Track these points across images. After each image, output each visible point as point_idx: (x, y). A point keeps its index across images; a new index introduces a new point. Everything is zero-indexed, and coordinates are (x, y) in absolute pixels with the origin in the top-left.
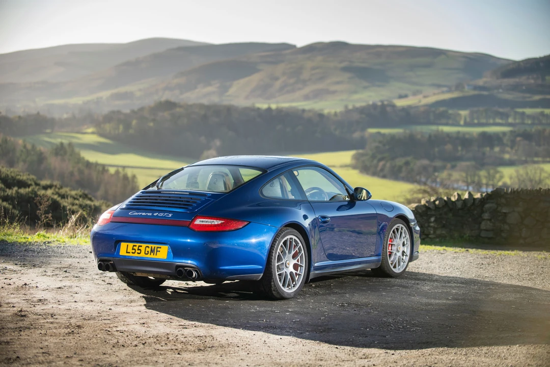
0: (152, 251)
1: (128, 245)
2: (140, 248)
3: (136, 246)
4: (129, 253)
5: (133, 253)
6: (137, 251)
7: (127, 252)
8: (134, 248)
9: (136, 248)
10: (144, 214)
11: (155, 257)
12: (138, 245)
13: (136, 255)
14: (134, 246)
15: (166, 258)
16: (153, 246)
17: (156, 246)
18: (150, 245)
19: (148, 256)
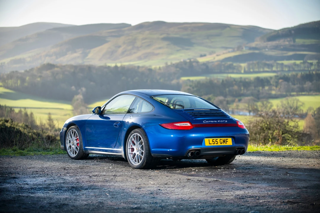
1: (209, 140)
10: (212, 122)
19: (223, 144)
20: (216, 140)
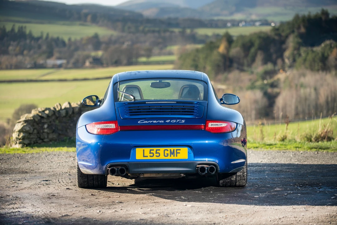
0: (172, 153)
1: (144, 150)
2: (158, 151)
3: (153, 150)
4: (147, 156)
5: (150, 156)
6: (155, 155)
7: (144, 156)
8: (152, 152)
9: (154, 152)
10: (155, 122)
11: (175, 158)
12: (155, 149)
13: (155, 158)
14: (151, 150)
15: (187, 158)
16: (172, 149)
17: (175, 148)
18: (169, 149)
19: (169, 158)
20: (157, 150)
